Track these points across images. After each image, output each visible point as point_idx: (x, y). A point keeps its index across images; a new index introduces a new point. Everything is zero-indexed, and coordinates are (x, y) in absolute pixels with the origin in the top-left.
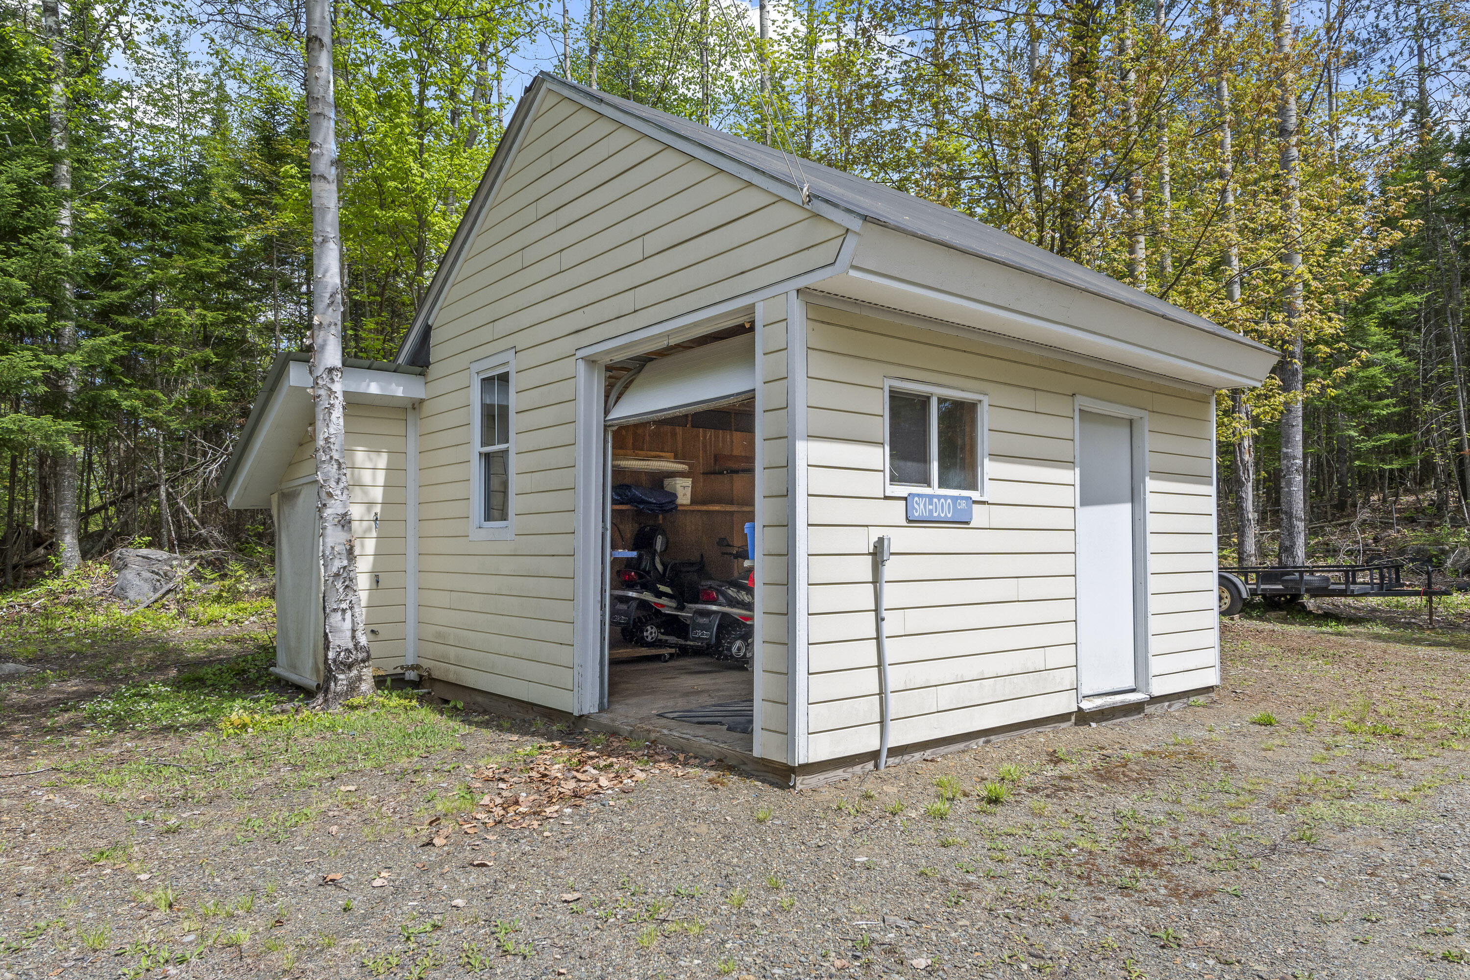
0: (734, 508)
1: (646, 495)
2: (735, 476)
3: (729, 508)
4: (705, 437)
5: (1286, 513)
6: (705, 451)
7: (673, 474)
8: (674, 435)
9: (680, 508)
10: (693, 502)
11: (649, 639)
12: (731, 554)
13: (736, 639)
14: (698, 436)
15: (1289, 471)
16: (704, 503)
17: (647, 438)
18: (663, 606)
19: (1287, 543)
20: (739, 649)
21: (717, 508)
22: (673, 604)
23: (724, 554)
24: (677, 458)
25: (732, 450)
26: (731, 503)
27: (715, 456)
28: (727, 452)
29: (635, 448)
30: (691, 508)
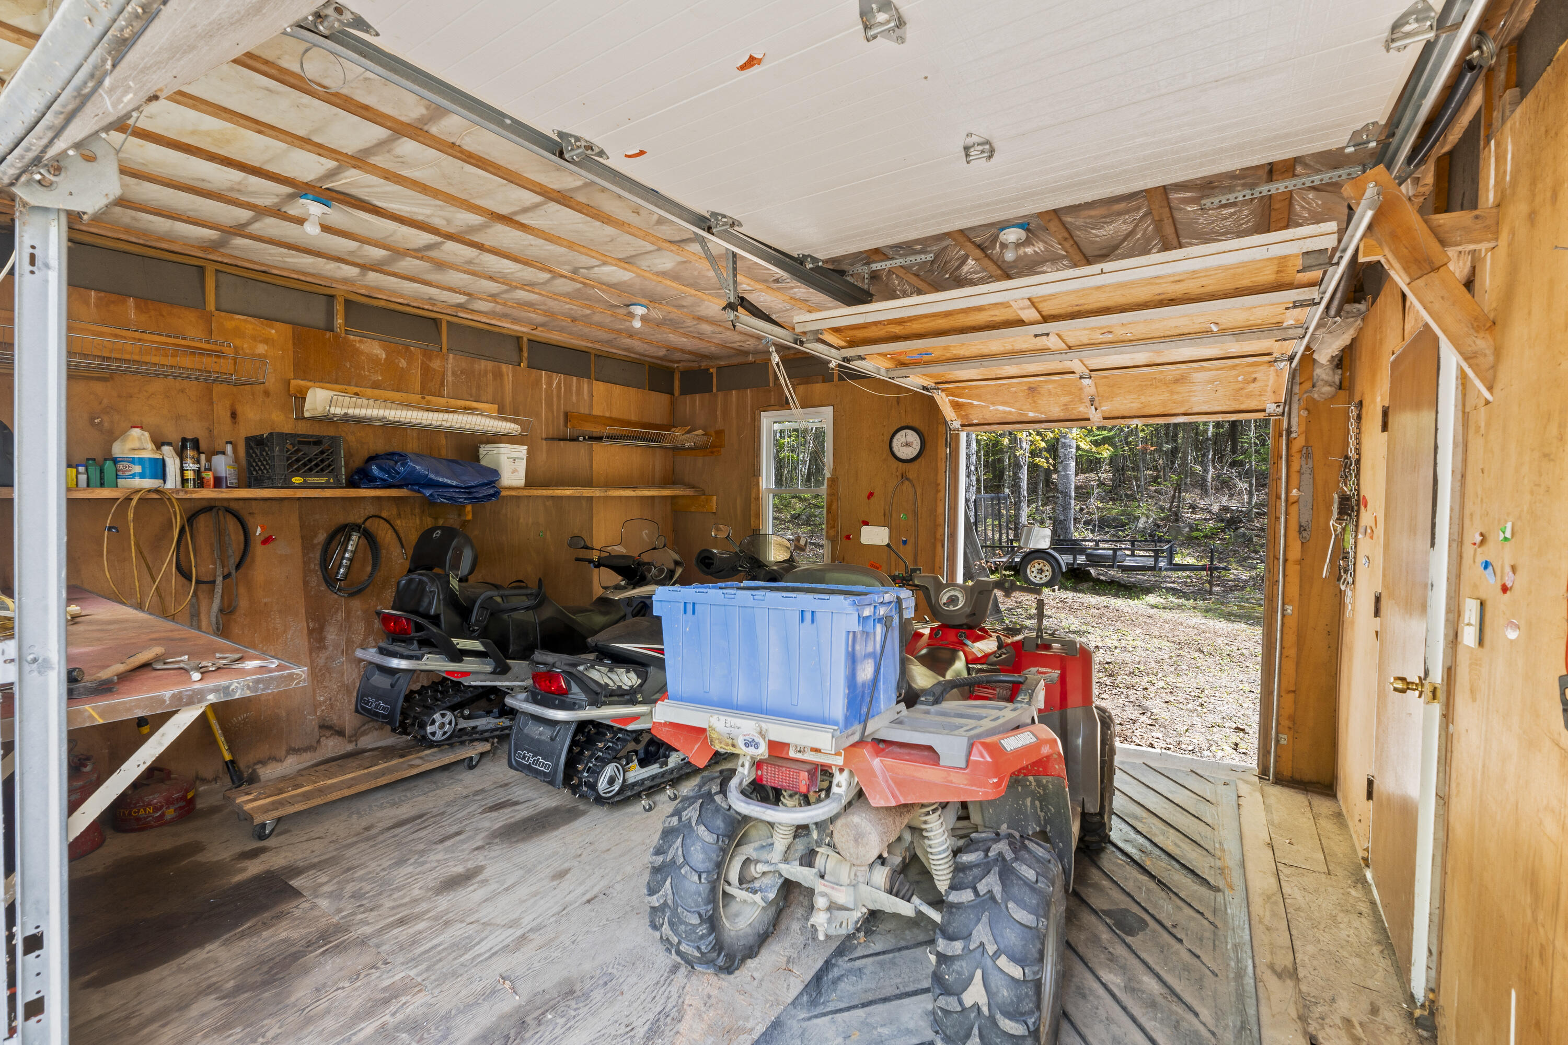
0: (595, 492)
1: (437, 473)
2: (596, 445)
3: (586, 492)
4: (550, 384)
5: (1062, 492)
6: (549, 405)
7: (495, 438)
8: (498, 375)
9: (503, 493)
10: (530, 482)
11: (439, 736)
12: (591, 561)
13: (605, 762)
14: (538, 382)
15: (1066, 458)
16: (546, 485)
17: (450, 378)
18: (465, 674)
19: (1062, 518)
20: (611, 781)
21: (568, 492)
22: (487, 666)
23: (577, 559)
24: (502, 413)
25: (591, 406)
26: (589, 483)
27: (566, 415)
28: (584, 410)
29: (425, 391)
30: (526, 493)
